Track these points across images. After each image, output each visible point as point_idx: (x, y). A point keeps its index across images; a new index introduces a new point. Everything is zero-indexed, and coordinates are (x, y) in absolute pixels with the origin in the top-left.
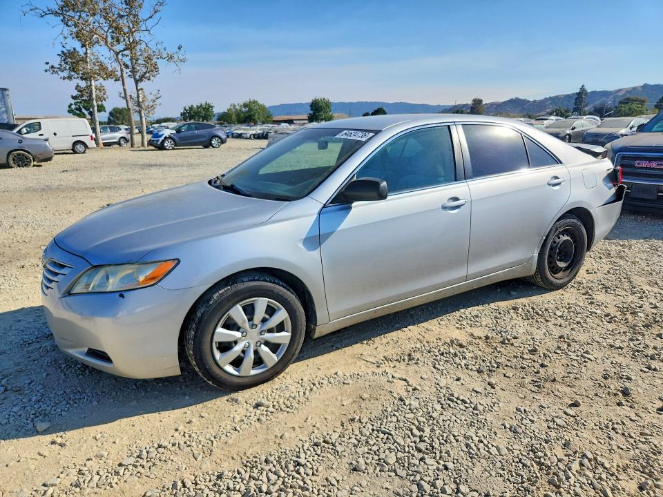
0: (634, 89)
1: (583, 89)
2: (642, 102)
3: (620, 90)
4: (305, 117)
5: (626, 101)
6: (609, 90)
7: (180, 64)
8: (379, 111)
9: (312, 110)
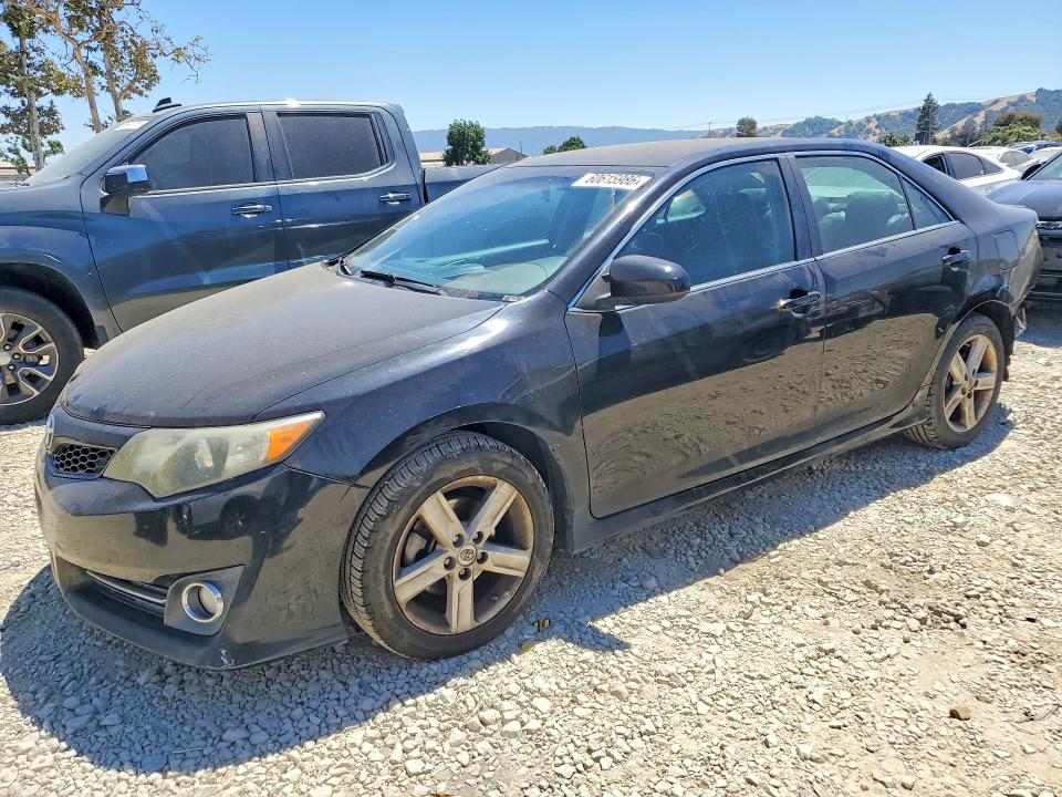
0: (1022, 98)
1: (929, 100)
2: (1036, 124)
3: (996, 102)
4: (439, 155)
5: (1007, 121)
6: (977, 101)
7: (197, 65)
8: (573, 144)
9: (450, 144)
